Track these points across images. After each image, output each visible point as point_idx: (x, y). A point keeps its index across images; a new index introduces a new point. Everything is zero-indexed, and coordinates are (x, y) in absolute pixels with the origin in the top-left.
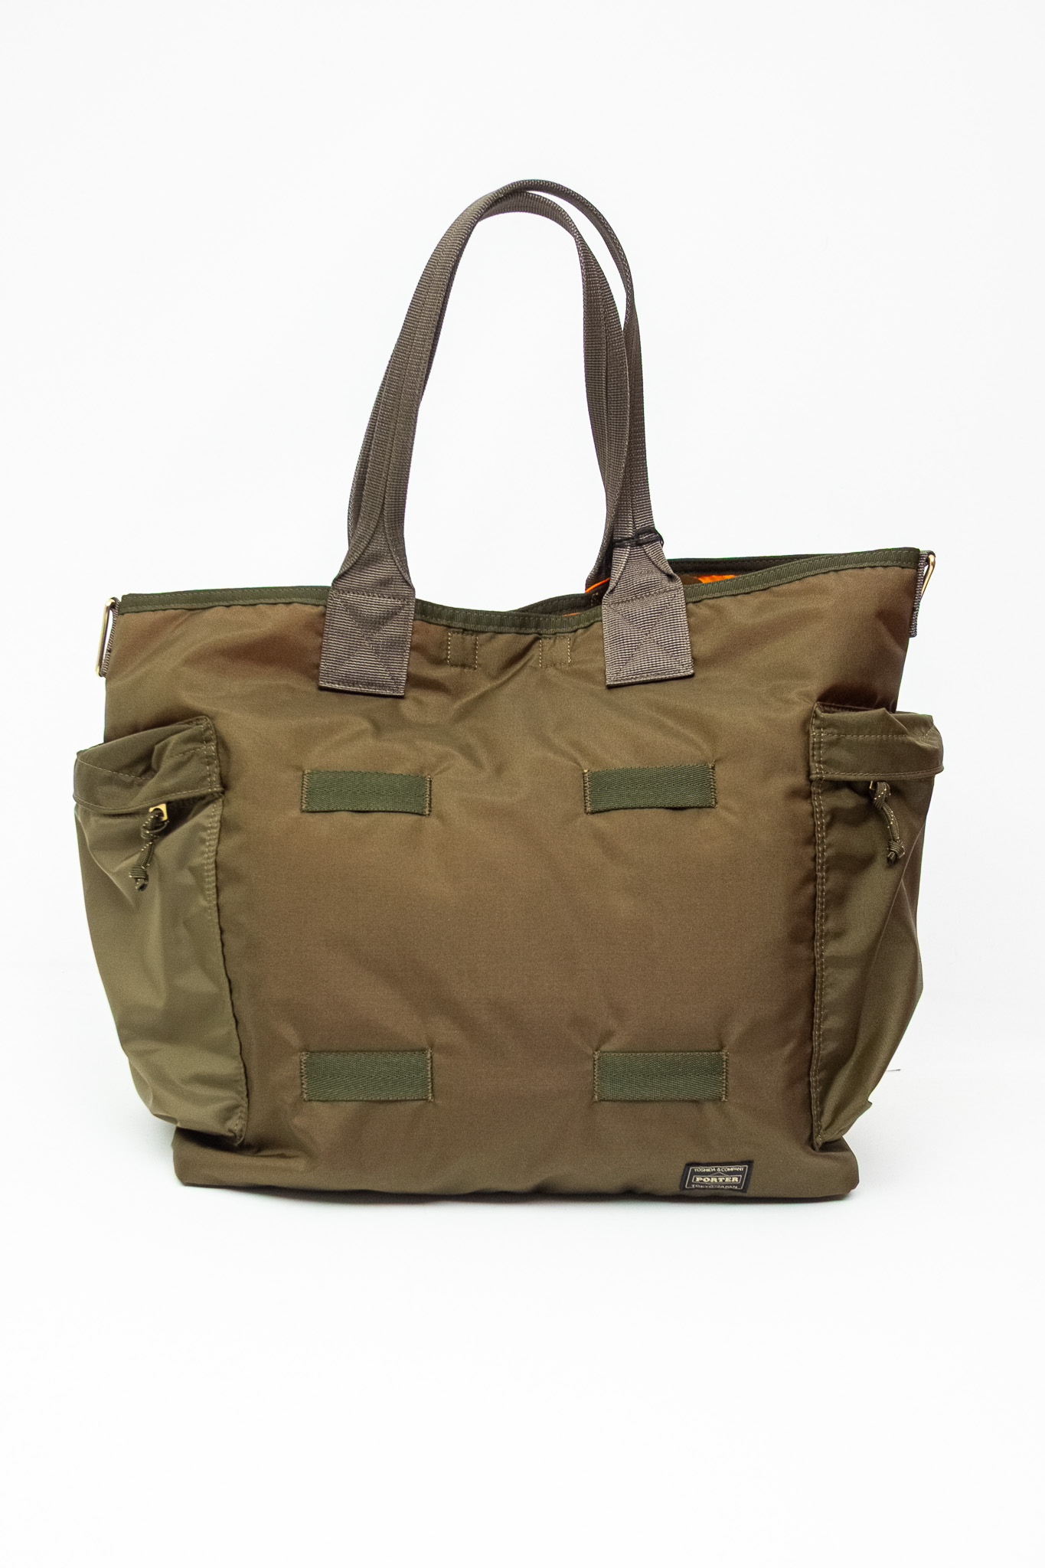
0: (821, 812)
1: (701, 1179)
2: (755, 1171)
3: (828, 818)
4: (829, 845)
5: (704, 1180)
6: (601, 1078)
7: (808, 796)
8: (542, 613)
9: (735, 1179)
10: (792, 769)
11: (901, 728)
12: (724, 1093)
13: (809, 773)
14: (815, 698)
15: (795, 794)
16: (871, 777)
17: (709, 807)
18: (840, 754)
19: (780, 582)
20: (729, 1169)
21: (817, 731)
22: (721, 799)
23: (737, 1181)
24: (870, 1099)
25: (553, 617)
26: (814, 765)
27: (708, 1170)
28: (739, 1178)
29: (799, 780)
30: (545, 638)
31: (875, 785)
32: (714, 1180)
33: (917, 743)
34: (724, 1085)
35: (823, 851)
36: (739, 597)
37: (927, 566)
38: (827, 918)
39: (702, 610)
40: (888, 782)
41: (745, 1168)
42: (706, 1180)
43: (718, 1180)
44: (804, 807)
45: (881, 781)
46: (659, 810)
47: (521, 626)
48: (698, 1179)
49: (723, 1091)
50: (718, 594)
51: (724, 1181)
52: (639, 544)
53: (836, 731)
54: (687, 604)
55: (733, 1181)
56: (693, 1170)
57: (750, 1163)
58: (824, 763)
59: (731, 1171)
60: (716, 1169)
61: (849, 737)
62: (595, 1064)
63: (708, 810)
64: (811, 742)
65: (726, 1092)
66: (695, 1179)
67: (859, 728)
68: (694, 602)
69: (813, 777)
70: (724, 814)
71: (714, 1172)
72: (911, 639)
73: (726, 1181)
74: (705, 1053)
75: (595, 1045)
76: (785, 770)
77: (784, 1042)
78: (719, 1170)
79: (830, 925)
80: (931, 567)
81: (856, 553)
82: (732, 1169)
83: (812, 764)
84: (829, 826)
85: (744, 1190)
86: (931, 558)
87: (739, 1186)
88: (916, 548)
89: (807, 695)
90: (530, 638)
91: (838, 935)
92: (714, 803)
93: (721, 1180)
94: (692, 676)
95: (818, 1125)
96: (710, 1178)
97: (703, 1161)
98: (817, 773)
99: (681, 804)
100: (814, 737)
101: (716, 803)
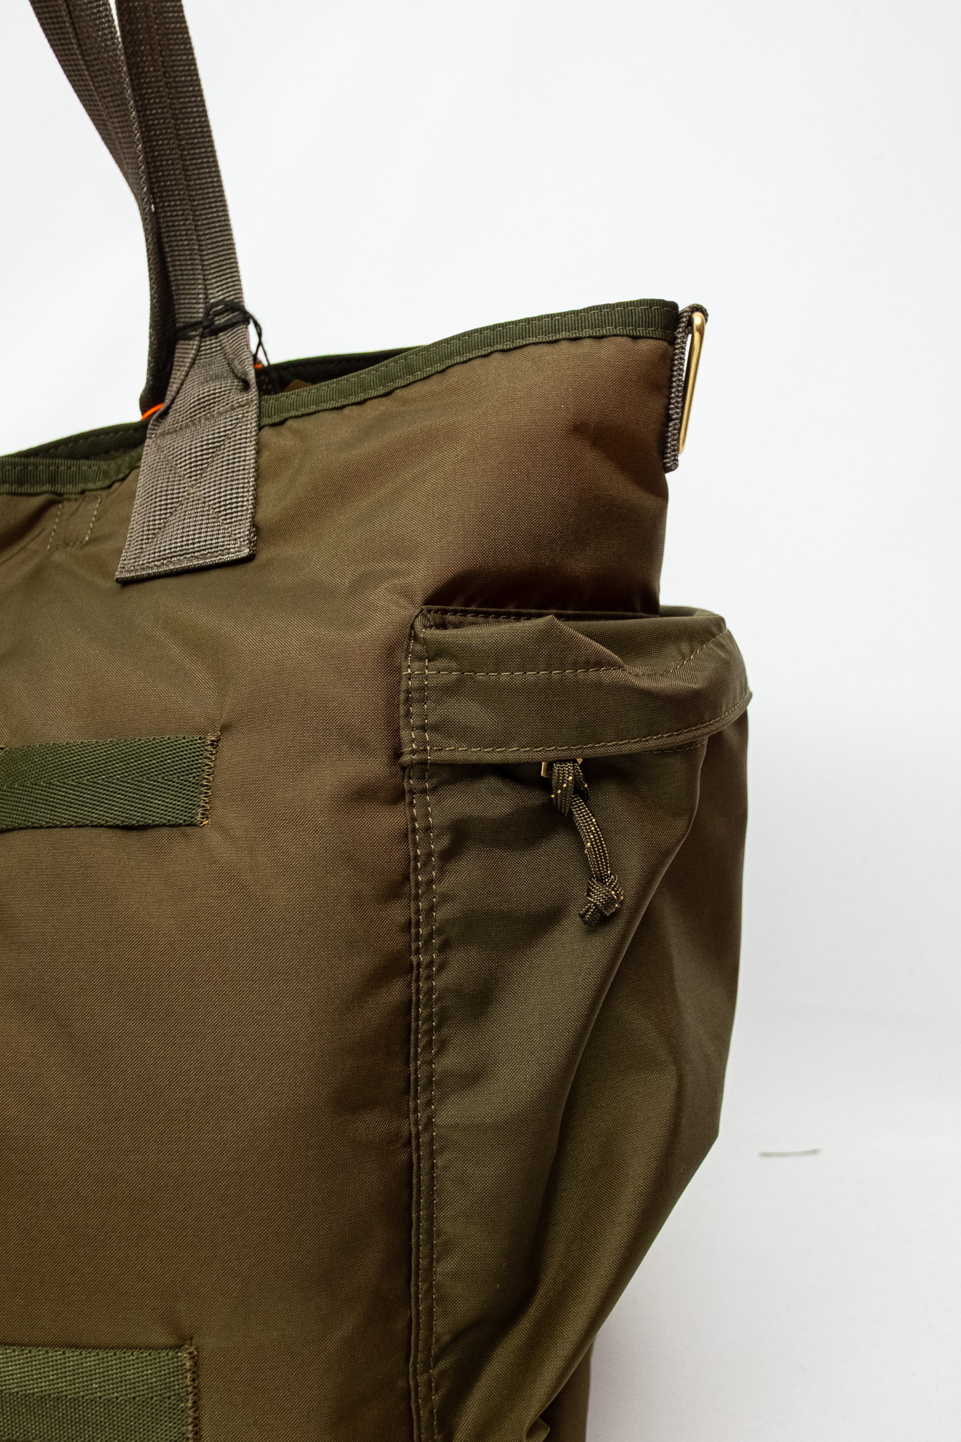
0: (428, 829)
3: (445, 842)
4: (445, 898)
7: (398, 796)
8: (67, 457)
10: (360, 745)
11: (597, 653)
12: (191, 1435)
13: (397, 754)
14: (419, 598)
15: (363, 795)
16: (540, 754)
17: (191, 825)
18: (468, 711)
19: (411, 378)
21: (417, 664)
22: (216, 808)
25: (84, 465)
26: (409, 736)
29: (374, 767)
30: (69, 500)
31: (550, 767)
33: (637, 682)
34: (190, 1419)
35: (431, 909)
36: (346, 411)
37: (690, 336)
38: (443, 1046)
39: (280, 440)
40: (579, 761)
44: (388, 820)
45: (564, 760)
46: (96, 831)
47: (20, 482)
49: (187, 1431)
50: (313, 408)
52: (215, 332)
53: (454, 665)
54: (260, 428)
58: (435, 728)
61: (480, 676)
63: (188, 830)
64: (403, 688)
67: (499, 657)
68: (274, 425)
69: (406, 758)
70: (214, 838)
72: (668, 476)
76: (345, 748)
79: (450, 1061)
80: (697, 335)
81: (548, 316)
83: (403, 733)
84: (448, 855)
86: (697, 318)
88: (668, 299)
89: (406, 593)
90: (36, 502)
92: (199, 817)
94: (249, 559)
98: (413, 752)
99: (136, 818)
100: (409, 677)
101: (205, 816)
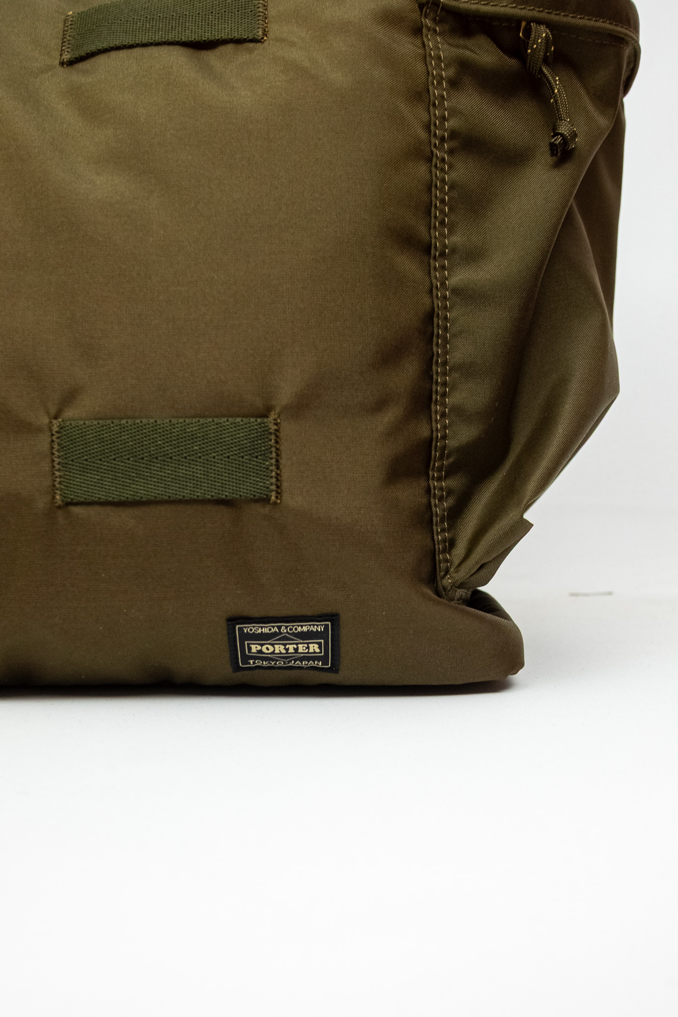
0: (440, 59)
1: (259, 648)
2: (344, 632)
3: (452, 71)
4: (455, 112)
5: (264, 649)
6: (63, 465)
7: (418, 31)
9: (314, 648)
12: (274, 487)
16: (522, 12)
17: (255, 42)
20: (299, 629)
22: (275, 29)
23: (318, 650)
24: (527, 516)
27: (266, 630)
28: (320, 644)
31: (528, 26)
32: (279, 649)
34: (273, 474)
38: (452, 228)
40: (549, 25)
41: (326, 626)
42: (267, 649)
43: (287, 650)
44: (409, 45)
45: (539, 22)
48: (255, 648)
49: (271, 484)
51: (296, 650)
55: (311, 650)
56: (241, 629)
57: (333, 618)
59: (302, 632)
60: (279, 628)
62: (53, 441)
63: (251, 45)
65: (278, 487)
66: (250, 649)
71: (275, 634)
73: (300, 650)
74: (239, 420)
75: (53, 411)
77: (380, 406)
78: (283, 629)
79: (458, 240)
82: (305, 629)
84: (454, 82)
85: (334, 669)
87: (324, 659)
91: (473, 256)
92: (262, 36)
93: (291, 648)
95: (447, 561)
96: (273, 645)
97: (255, 613)
99: (207, 36)
101: (266, 36)
